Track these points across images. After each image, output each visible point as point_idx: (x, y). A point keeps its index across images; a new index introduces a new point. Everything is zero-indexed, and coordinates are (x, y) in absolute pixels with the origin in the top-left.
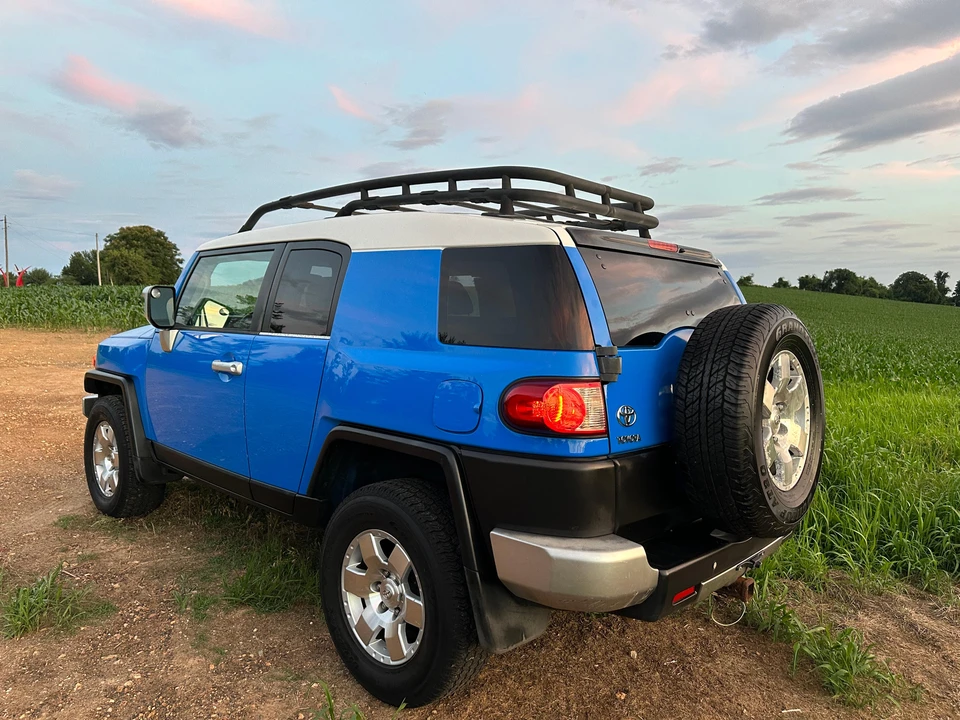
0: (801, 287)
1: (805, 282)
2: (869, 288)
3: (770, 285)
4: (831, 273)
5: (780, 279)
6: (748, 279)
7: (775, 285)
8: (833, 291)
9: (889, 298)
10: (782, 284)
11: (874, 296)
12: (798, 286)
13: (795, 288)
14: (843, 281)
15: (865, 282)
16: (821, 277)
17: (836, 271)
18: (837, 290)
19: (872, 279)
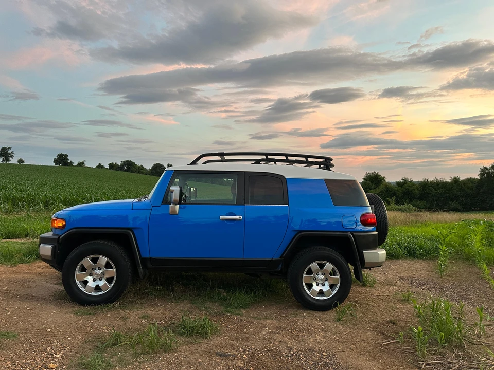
0: (110, 168)
1: (112, 166)
2: (140, 170)
3: (94, 167)
4: (124, 162)
5: (100, 164)
6: (83, 163)
7: (97, 167)
8: (125, 171)
9: (149, 175)
10: (100, 166)
11: (143, 173)
12: (108, 167)
13: (107, 168)
14: (129, 166)
15: (139, 167)
16: (119, 164)
17: (126, 161)
18: (127, 170)
19: (142, 166)
